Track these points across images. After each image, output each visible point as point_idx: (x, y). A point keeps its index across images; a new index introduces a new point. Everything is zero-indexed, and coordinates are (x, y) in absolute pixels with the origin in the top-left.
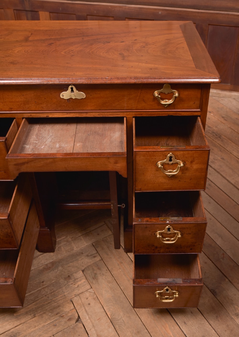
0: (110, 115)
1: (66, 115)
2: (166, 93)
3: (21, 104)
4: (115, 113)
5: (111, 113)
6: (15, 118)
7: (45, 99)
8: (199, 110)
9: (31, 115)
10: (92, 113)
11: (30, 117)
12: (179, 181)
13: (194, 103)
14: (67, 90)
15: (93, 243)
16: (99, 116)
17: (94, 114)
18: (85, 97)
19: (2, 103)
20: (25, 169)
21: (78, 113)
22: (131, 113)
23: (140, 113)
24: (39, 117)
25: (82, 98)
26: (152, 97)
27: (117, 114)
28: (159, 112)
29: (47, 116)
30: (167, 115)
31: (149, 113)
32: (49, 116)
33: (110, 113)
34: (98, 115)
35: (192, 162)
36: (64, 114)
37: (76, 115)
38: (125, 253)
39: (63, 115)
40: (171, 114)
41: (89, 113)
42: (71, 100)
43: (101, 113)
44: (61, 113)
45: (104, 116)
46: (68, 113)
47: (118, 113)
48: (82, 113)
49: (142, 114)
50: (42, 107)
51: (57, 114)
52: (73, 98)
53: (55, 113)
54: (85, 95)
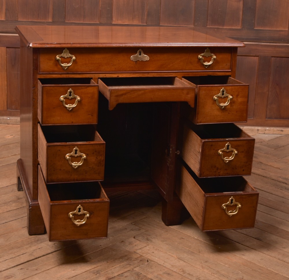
0: (165, 75)
1: (132, 75)
2: (207, 56)
3: (100, 65)
4: (169, 73)
6: (92, 78)
7: (119, 61)
8: (230, 70)
9: (105, 75)
10: (152, 74)
11: (104, 77)
12: (229, 113)
13: (227, 65)
14: (137, 53)
16: (157, 76)
18: (149, 59)
19: (86, 65)
22: (181, 73)
23: (187, 73)
24: (111, 77)
25: (147, 61)
26: (197, 60)
27: (171, 75)
28: (201, 73)
29: (118, 76)
30: (207, 75)
31: (194, 73)
32: (119, 76)
40: (210, 74)
41: (150, 73)
42: (138, 62)
43: (159, 73)
46: (134, 73)
47: (171, 73)
49: (189, 74)
50: (115, 68)
51: (126, 74)
52: (140, 61)
53: (124, 74)
54: (149, 58)
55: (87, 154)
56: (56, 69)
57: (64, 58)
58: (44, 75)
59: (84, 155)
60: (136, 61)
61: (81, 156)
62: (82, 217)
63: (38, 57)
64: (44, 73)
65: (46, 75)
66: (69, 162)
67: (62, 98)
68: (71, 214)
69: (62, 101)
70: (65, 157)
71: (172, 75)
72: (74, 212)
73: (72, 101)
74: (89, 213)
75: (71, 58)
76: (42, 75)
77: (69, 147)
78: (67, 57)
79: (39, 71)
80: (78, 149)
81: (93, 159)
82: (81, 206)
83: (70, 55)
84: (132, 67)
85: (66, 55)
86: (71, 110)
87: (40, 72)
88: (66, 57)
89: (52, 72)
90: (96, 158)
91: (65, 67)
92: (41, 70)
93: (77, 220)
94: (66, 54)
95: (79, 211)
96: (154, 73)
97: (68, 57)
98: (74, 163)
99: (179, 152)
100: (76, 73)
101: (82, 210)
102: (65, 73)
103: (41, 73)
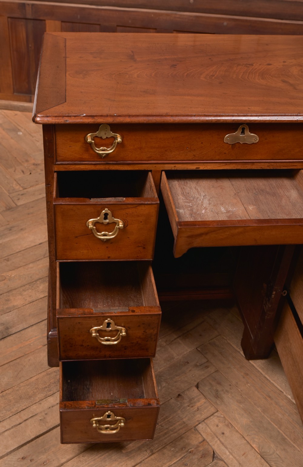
0: (283, 166)
1: (224, 166)
3: (166, 150)
4: (290, 164)
6: (151, 171)
7: (202, 143)
9: (175, 167)
10: (259, 164)
11: (173, 169)
14: (237, 131)
15: (198, 347)
16: (268, 168)
17: (263, 165)
18: (257, 141)
19: (140, 149)
20: (198, 243)
21: (241, 163)
24: (185, 169)
25: (253, 143)
27: (294, 166)
29: (197, 168)
32: (199, 168)
33: (284, 164)
34: (268, 166)
37: (237, 166)
38: (246, 361)
39: (220, 166)
41: (256, 164)
42: (237, 145)
43: (273, 164)
44: (217, 164)
45: (275, 168)
46: (228, 164)
47: (295, 164)
48: (247, 164)
50: (194, 155)
51: (212, 165)
52: (241, 143)
53: (209, 164)
54: (258, 139)
56: (86, 156)
57: (101, 138)
58: (66, 166)
60: (232, 145)
63: (53, 138)
64: (64, 163)
65: (69, 166)
71: (296, 166)
75: (115, 138)
76: (61, 166)
78: (107, 138)
79: (55, 161)
83: (112, 134)
84: (225, 153)
85: (105, 134)
87: (57, 161)
88: (104, 137)
89: (79, 161)
91: (103, 154)
92: (59, 158)
94: (106, 132)
96: (263, 164)
97: (109, 137)
100: (121, 162)
102: (102, 162)
103: (59, 163)
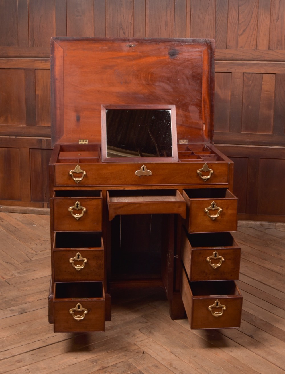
0: (167, 188)
2: (205, 171)
4: (171, 186)
5: (168, 186)
6: (101, 191)
7: (125, 175)
8: (227, 183)
9: (113, 188)
10: (155, 187)
11: (112, 189)
12: (220, 224)
13: (224, 179)
14: (141, 168)
16: (160, 189)
18: (152, 174)
19: (95, 179)
21: (146, 186)
22: (182, 186)
23: (187, 186)
24: (118, 189)
25: (150, 175)
28: (200, 185)
29: (124, 189)
31: (194, 186)
32: (125, 189)
34: (160, 187)
35: (227, 208)
36: (136, 187)
41: (153, 186)
42: (142, 176)
43: (162, 186)
48: (148, 187)
49: (189, 187)
50: (122, 182)
51: (131, 187)
52: (144, 175)
53: (130, 187)
55: (88, 259)
56: (69, 182)
57: (76, 173)
58: (59, 188)
59: (86, 259)
60: (140, 176)
61: (83, 261)
62: (81, 313)
63: (54, 173)
64: (59, 186)
65: (61, 188)
66: (73, 265)
67: (70, 209)
68: (72, 310)
69: (70, 212)
70: (69, 260)
71: (174, 187)
72: (74, 309)
73: (79, 211)
74: (87, 310)
75: (82, 173)
76: (57, 188)
77: (72, 253)
79: (54, 185)
80: (80, 254)
81: (93, 263)
82: (80, 304)
83: (81, 171)
84: (137, 181)
86: (78, 219)
87: (55, 185)
88: (78, 172)
89: (67, 185)
90: (97, 262)
91: (78, 181)
93: (78, 316)
94: (78, 170)
95: (79, 308)
96: (156, 186)
98: (77, 266)
99: (178, 256)
100: (87, 186)
101: (81, 307)
102: (77, 186)
